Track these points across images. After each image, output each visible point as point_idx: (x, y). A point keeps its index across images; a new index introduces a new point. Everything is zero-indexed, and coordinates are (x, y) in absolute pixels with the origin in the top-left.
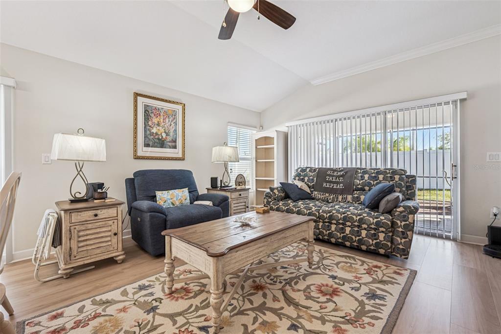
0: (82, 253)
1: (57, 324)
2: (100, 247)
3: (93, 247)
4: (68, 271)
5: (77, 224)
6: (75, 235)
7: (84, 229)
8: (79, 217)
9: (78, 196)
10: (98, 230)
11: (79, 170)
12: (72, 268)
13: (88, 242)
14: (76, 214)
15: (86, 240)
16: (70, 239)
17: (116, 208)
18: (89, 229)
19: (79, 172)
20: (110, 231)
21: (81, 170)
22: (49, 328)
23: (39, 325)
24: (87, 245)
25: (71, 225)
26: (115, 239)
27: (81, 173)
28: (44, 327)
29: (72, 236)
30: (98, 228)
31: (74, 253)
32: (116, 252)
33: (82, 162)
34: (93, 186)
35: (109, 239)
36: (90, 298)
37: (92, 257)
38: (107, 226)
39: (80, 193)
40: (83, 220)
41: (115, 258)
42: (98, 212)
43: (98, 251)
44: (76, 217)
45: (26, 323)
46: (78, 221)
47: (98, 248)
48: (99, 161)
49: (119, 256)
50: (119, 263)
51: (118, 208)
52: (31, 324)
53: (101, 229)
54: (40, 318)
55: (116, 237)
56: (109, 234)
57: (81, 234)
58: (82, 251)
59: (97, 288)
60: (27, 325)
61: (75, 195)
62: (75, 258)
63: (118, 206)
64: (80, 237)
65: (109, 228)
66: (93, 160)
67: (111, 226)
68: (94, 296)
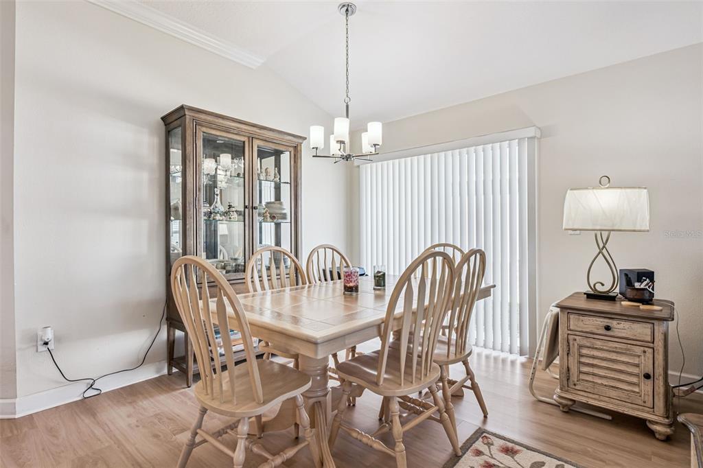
0: (587, 384)
1: (501, 461)
2: (617, 388)
3: (605, 382)
4: (564, 402)
5: (577, 333)
6: (574, 349)
7: (588, 344)
8: (581, 324)
9: (599, 288)
10: (614, 356)
11: (601, 245)
12: (571, 400)
13: (596, 371)
14: (577, 317)
15: (593, 366)
16: (568, 354)
17: (650, 326)
18: (596, 348)
19: (602, 249)
20: (637, 366)
21: (604, 247)
22: (492, 458)
23: (489, 447)
24: (594, 374)
25: (569, 332)
26: (646, 387)
27: (604, 251)
28: (490, 452)
29: (571, 351)
30: (614, 352)
31: (574, 378)
32: (648, 412)
33: (607, 233)
34: (626, 275)
35: (635, 380)
36: (559, 459)
37: (602, 398)
38: (631, 355)
39: (603, 285)
40: (587, 330)
41: (648, 424)
42: (613, 323)
43: (613, 393)
44: (576, 323)
45: (484, 434)
46: (580, 329)
47: (612, 387)
48: (634, 231)
49: (657, 423)
50: (658, 439)
51: (656, 327)
52: (486, 440)
53: (619, 355)
54: (497, 439)
55: (650, 382)
56: (636, 370)
57: (584, 351)
58: (587, 381)
59: (585, 453)
60: (483, 437)
61: (594, 285)
62: (574, 387)
63: (656, 322)
64: (582, 356)
65: (636, 361)
66: (623, 228)
67: (639, 356)
68: (567, 462)
